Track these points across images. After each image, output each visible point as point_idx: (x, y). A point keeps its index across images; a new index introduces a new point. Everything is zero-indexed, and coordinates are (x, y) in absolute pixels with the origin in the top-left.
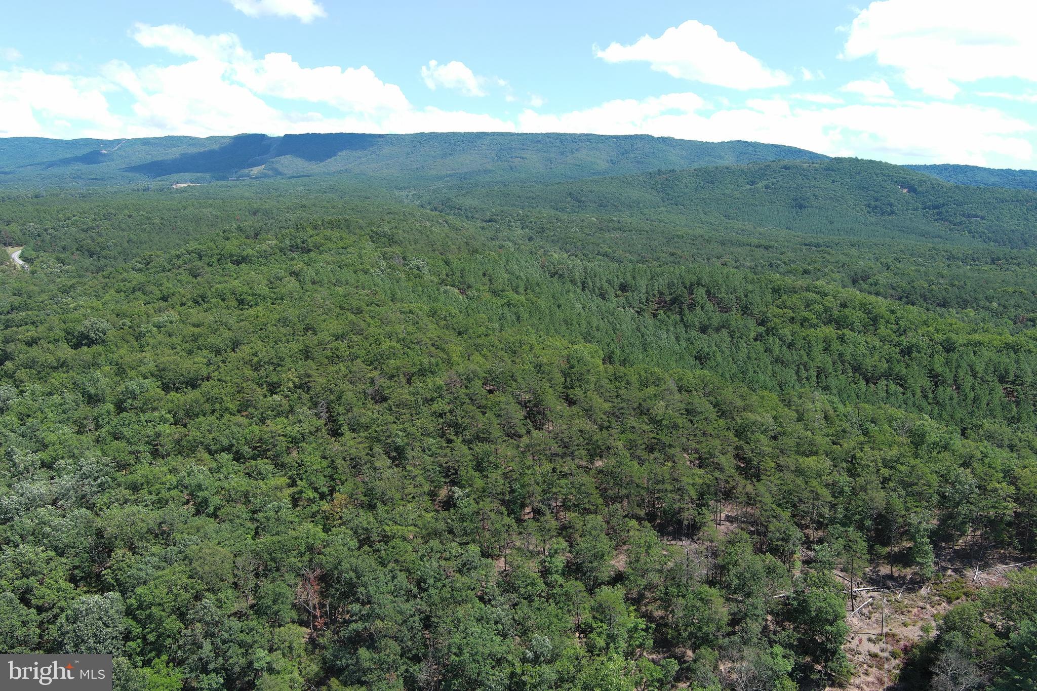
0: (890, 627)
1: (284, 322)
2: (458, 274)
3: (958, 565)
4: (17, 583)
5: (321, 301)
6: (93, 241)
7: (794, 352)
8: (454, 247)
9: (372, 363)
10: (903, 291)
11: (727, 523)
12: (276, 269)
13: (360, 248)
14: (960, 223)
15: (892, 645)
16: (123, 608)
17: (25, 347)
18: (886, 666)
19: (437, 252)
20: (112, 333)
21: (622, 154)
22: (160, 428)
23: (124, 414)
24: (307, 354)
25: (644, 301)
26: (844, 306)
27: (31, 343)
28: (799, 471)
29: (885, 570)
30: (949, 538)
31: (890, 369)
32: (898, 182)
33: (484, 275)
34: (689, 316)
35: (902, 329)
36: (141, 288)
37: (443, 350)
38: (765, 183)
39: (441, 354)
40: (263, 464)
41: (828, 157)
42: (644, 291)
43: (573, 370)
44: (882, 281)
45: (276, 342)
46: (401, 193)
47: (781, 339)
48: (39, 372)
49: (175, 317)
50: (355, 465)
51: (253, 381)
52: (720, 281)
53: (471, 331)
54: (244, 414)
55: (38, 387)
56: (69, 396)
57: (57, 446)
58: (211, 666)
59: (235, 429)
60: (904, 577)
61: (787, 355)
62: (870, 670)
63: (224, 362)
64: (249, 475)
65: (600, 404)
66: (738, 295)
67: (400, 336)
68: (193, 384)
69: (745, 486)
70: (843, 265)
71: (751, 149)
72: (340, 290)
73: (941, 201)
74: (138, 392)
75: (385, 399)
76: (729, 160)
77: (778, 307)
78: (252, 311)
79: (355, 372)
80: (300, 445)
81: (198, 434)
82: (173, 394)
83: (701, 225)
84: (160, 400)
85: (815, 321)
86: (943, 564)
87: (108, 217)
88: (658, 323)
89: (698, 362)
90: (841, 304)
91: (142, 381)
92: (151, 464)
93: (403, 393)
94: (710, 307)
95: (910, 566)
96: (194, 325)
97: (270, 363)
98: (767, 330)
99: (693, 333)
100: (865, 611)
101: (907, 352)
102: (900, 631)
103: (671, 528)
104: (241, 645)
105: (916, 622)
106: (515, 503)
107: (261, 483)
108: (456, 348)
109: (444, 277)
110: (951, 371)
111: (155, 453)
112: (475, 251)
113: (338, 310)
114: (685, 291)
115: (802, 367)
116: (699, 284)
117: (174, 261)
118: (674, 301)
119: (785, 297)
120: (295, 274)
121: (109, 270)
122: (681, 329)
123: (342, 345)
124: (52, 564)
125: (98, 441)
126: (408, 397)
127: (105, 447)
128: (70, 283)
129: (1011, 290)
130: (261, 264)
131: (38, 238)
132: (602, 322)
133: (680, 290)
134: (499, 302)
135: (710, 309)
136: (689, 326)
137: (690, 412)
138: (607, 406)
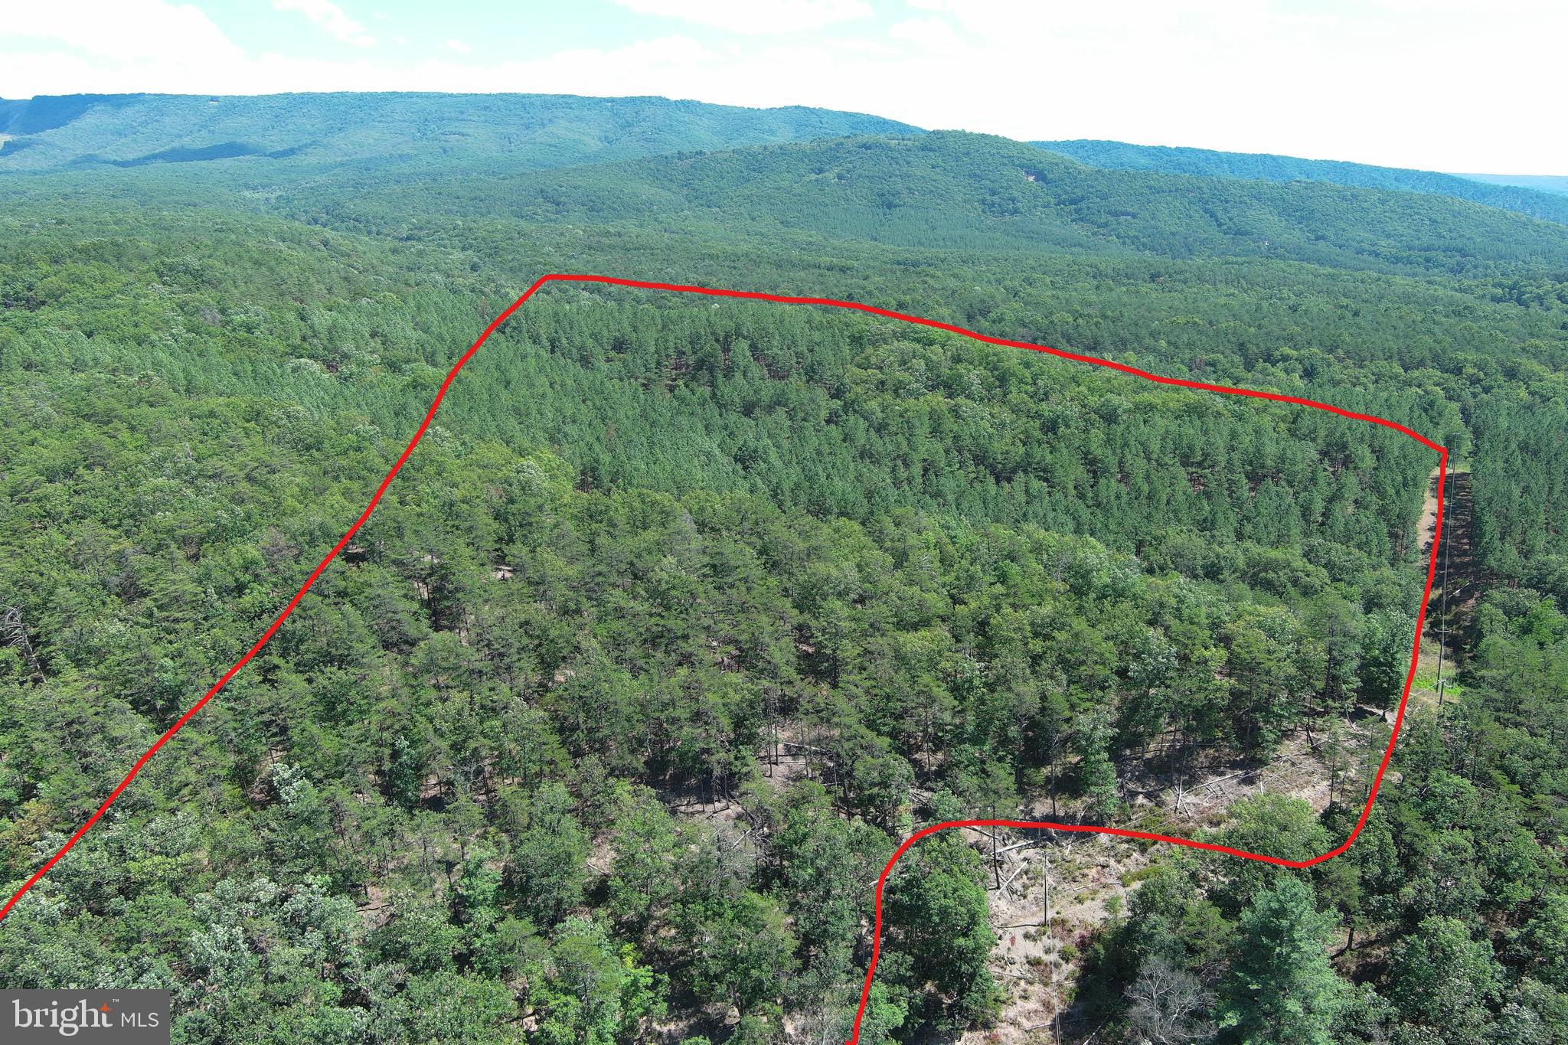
0: (1057, 908)
2: (324, 335)
3: (1151, 786)
7: (887, 439)
9: (119, 524)
10: (1038, 330)
11: (789, 759)
14: (1106, 225)
15: (1062, 939)
18: (1055, 978)
21: (623, 127)
25: (653, 366)
26: (957, 359)
28: (901, 659)
29: (1043, 807)
30: (1136, 741)
31: (1028, 455)
32: (1022, 166)
33: (373, 335)
34: (725, 388)
35: (1042, 391)
37: (266, 485)
38: (836, 170)
39: (261, 494)
41: (924, 131)
42: (652, 349)
43: (514, 508)
44: (1009, 316)
47: (866, 419)
52: (771, 328)
53: (327, 444)
60: (1074, 817)
61: (878, 445)
62: (1030, 988)
65: (555, 565)
66: (800, 349)
67: (183, 463)
69: (806, 690)
70: (954, 292)
71: (814, 119)
72: (78, 378)
73: (1079, 192)
75: (143, 594)
76: (783, 137)
77: (859, 366)
83: (747, 237)
85: (915, 386)
86: (1131, 786)
88: (676, 403)
89: (739, 467)
90: (953, 357)
94: (756, 371)
95: (1081, 796)
98: (846, 404)
99: (733, 417)
100: (1017, 885)
101: (1051, 427)
102: (1073, 913)
103: (693, 781)
105: (1095, 892)
108: (293, 477)
109: (298, 342)
110: (1114, 453)
114: (717, 345)
115: (899, 462)
116: (738, 334)
118: (700, 364)
119: (869, 350)
122: (712, 410)
123: (58, 490)
126: (190, 587)
129: (1182, 320)
132: (582, 406)
133: (709, 346)
134: (400, 381)
135: (757, 375)
136: (725, 406)
137: (718, 569)
138: (572, 571)
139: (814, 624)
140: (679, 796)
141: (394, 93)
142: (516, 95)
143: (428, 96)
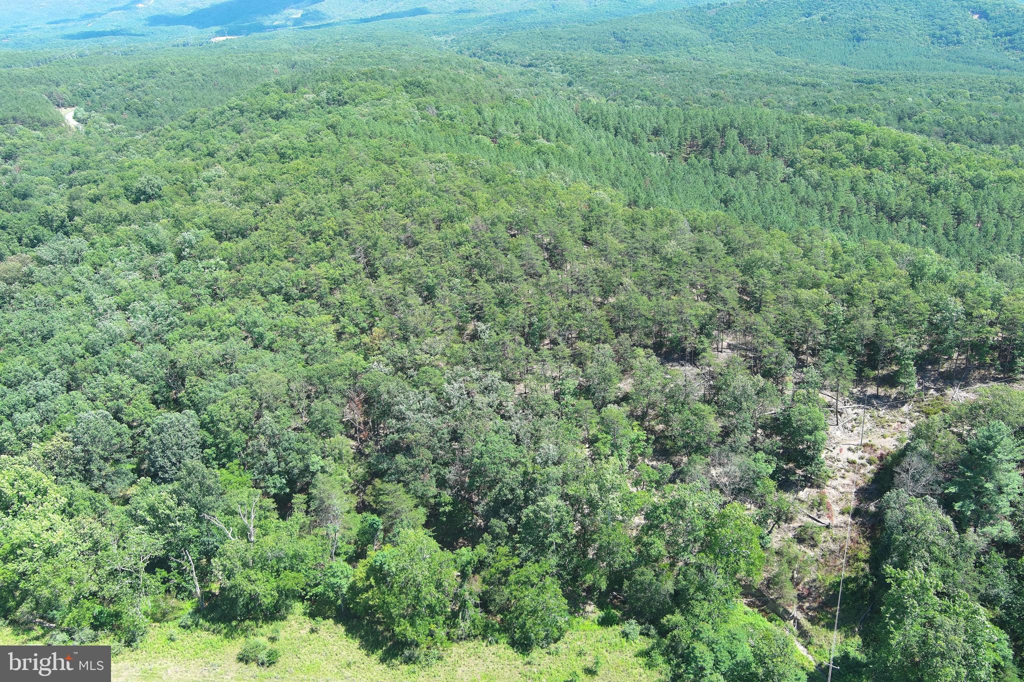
0: (870, 439)
1: (324, 173)
2: (490, 123)
3: (940, 385)
4: (109, 404)
5: (356, 153)
6: (140, 99)
7: (819, 192)
8: (486, 95)
9: (404, 211)
10: (949, 128)
11: (729, 351)
12: (313, 123)
13: (394, 100)
15: (869, 454)
16: (197, 422)
17: (89, 203)
18: (862, 471)
19: (470, 101)
20: (167, 189)
22: (217, 273)
23: (184, 262)
24: (343, 204)
25: (676, 145)
26: (876, 144)
27: (95, 199)
28: (797, 302)
29: (871, 390)
30: (935, 362)
31: (914, 206)
32: (968, 7)
33: (516, 123)
34: (719, 159)
35: (932, 167)
36: (189, 145)
37: (470, 197)
38: (822, 14)
39: (468, 201)
40: (310, 304)
42: (676, 134)
43: (593, 214)
44: (929, 118)
45: (315, 194)
46: (440, 39)
47: (807, 180)
48: (105, 226)
49: (223, 172)
50: (391, 303)
51: (297, 230)
52: (753, 122)
53: (498, 178)
54: (291, 259)
55: (106, 239)
56: (135, 247)
57: (129, 291)
58: (276, 469)
59: (282, 273)
60: (890, 397)
61: (813, 195)
62: (847, 474)
63: (268, 212)
64: (298, 314)
65: (614, 244)
66: (770, 136)
67: (430, 185)
68: (242, 234)
69: (743, 317)
70: (891, 102)
72: (375, 142)
74: (194, 242)
75: (416, 244)
77: (809, 147)
78: (293, 164)
79: (389, 219)
80: (341, 286)
81: (251, 278)
82: (226, 244)
83: (750, 63)
84: (214, 248)
85: (845, 161)
86: (927, 384)
87: (152, 74)
88: (687, 167)
89: (723, 205)
90: (873, 143)
91: (198, 231)
92: (211, 305)
93: (432, 237)
94: (742, 148)
95: (896, 387)
96: (240, 179)
97: (310, 212)
98: (795, 171)
99: (721, 176)
100: (849, 425)
101: (934, 190)
102: (878, 442)
103: (676, 355)
104: (299, 451)
105: (894, 434)
106: (533, 334)
107: (309, 320)
108: (482, 195)
109: (477, 126)
110: (976, 208)
111: (214, 296)
112: (508, 98)
113: (373, 161)
114: (717, 133)
115: (826, 207)
116: (731, 126)
117: (218, 118)
118: (706, 144)
119: (816, 137)
120: (332, 127)
121: (157, 128)
122: (709, 173)
123: (375, 195)
124: (136, 390)
125: (164, 286)
126: (438, 242)
127: (170, 291)
128: (123, 142)
130: (301, 118)
131: (88, 99)
132: (631, 167)
133: (713, 133)
134: (530, 149)
135: (741, 151)
136: (718, 170)
137: (700, 250)
138: (622, 246)
139: (750, 281)
140: (668, 362)
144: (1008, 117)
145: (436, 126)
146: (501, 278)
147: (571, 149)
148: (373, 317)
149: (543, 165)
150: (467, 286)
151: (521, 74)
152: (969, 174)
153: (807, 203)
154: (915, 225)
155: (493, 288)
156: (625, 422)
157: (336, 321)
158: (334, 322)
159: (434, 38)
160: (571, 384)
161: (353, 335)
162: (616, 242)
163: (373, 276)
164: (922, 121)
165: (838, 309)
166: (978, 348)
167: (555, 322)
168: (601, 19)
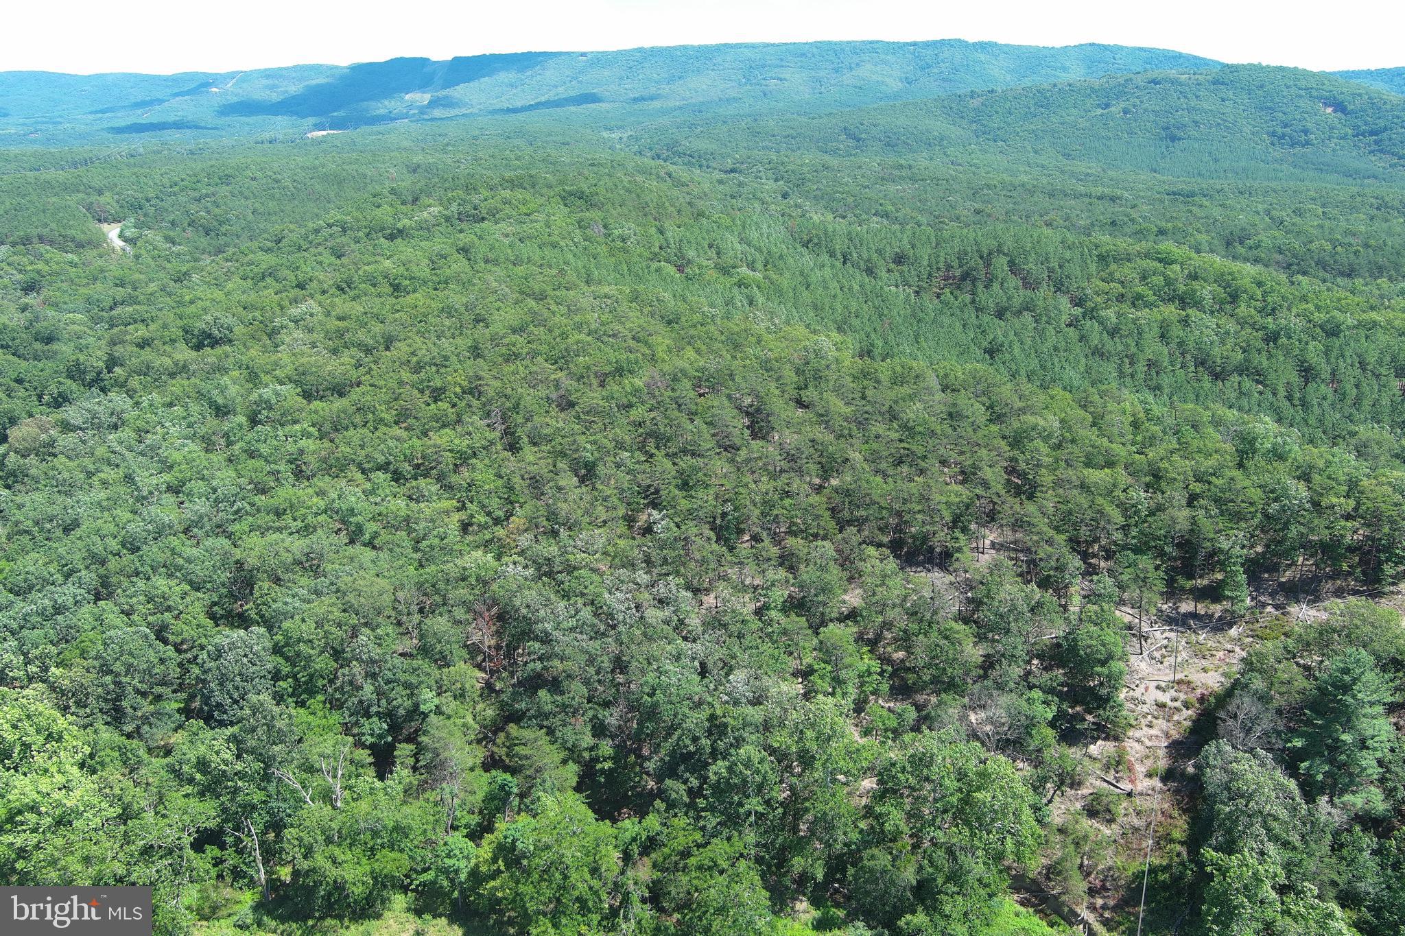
0: (1186, 673)
1: (448, 311)
2: (675, 246)
3: (1281, 599)
4: (151, 618)
5: (494, 284)
6: (208, 212)
7: (1117, 340)
8: (671, 209)
9: (556, 362)
10: (1292, 255)
11: (993, 552)
12: (438, 244)
13: (548, 215)
15: (1186, 693)
16: (269, 645)
17: (135, 349)
18: (1176, 717)
19: (650, 217)
20: (239, 330)
21: (922, 69)
22: (303, 443)
23: (260, 428)
24: (476, 351)
25: (925, 277)
26: (1194, 277)
27: (143, 344)
28: (1084, 487)
29: (1186, 607)
30: (1274, 568)
31: (1246, 360)
32: (1320, 98)
33: (710, 246)
34: (983, 296)
35: (1270, 307)
36: (271, 273)
37: (646, 343)
38: (1123, 105)
39: (643, 349)
40: (428, 486)
41: (1220, 64)
42: (926, 263)
43: (810, 367)
44: (1267, 242)
45: (438, 338)
46: (613, 135)
47: (1101, 323)
48: (156, 380)
49: (317, 309)
50: (535, 484)
51: (413, 386)
52: (1029, 247)
53: (683, 319)
54: (403, 425)
55: (156, 397)
56: (195, 408)
57: (184, 467)
58: (374, 709)
59: (391, 443)
60: (1212, 616)
61: (1109, 344)
62: (1155, 721)
63: (375, 362)
64: (410, 498)
65: (838, 406)
66: (1051, 265)
67: (593, 326)
68: (339, 391)
69: (1012, 506)
70: (1216, 221)
71: (1107, 55)
72: (520, 270)
74: (273, 401)
75: (572, 405)
77: (1103, 280)
78: (410, 299)
79: (536, 372)
80: (470, 461)
81: (348, 449)
82: (316, 404)
83: (1027, 169)
84: (300, 410)
85: (1152, 298)
86: (1262, 599)
87: (226, 179)
88: (940, 306)
89: (987, 356)
90: (1189, 275)
91: (279, 388)
92: (294, 485)
93: (594, 396)
94: (1013, 281)
95: (1220, 602)
96: (340, 319)
97: (431, 363)
98: (1085, 311)
99: (986, 318)
100: (1157, 655)
101: (1272, 338)
102: (1197, 678)
103: (921, 557)
104: (406, 685)
105: (1219, 667)
106: (728, 528)
107: (424, 506)
108: (662, 341)
109: (657, 250)
110: (1329, 362)
111: (299, 474)
112: (701, 214)
113: (516, 295)
114: (980, 262)
115: (1126, 360)
116: (1000, 251)
117: (312, 237)
118: (965, 276)
119: (1113, 267)
120: (464, 250)
121: (231, 250)
122: (970, 314)
123: (519, 339)
124: (188, 599)
125: (230, 461)
126: (601, 402)
127: (239, 467)
128: (184, 269)
130: (422, 239)
131: (139, 211)
132: (865, 306)
133: (974, 261)
134: (728, 281)
135: (1012, 285)
136: (982, 310)
137: (953, 416)
138: (848, 410)
139: (1021, 458)
140: (910, 566)
141: (725, 45)
142: (829, 43)
143: (752, 46)
144: (1372, 242)
145: (602, 250)
146: (685, 451)
147: (785, 282)
148: (511, 503)
149: (745, 302)
150: (638, 462)
151: (721, 182)
152: (1319, 317)
153: (1102, 355)
154: (1247, 384)
155: (674, 464)
156: (852, 648)
157: (463, 508)
158: (458, 510)
159: (605, 134)
160: (779, 595)
161: (483, 527)
162: (841, 404)
163: (513, 448)
164: (1257, 247)
165: (1139, 495)
166: (1329, 550)
167: (757, 512)
168: (829, 110)
